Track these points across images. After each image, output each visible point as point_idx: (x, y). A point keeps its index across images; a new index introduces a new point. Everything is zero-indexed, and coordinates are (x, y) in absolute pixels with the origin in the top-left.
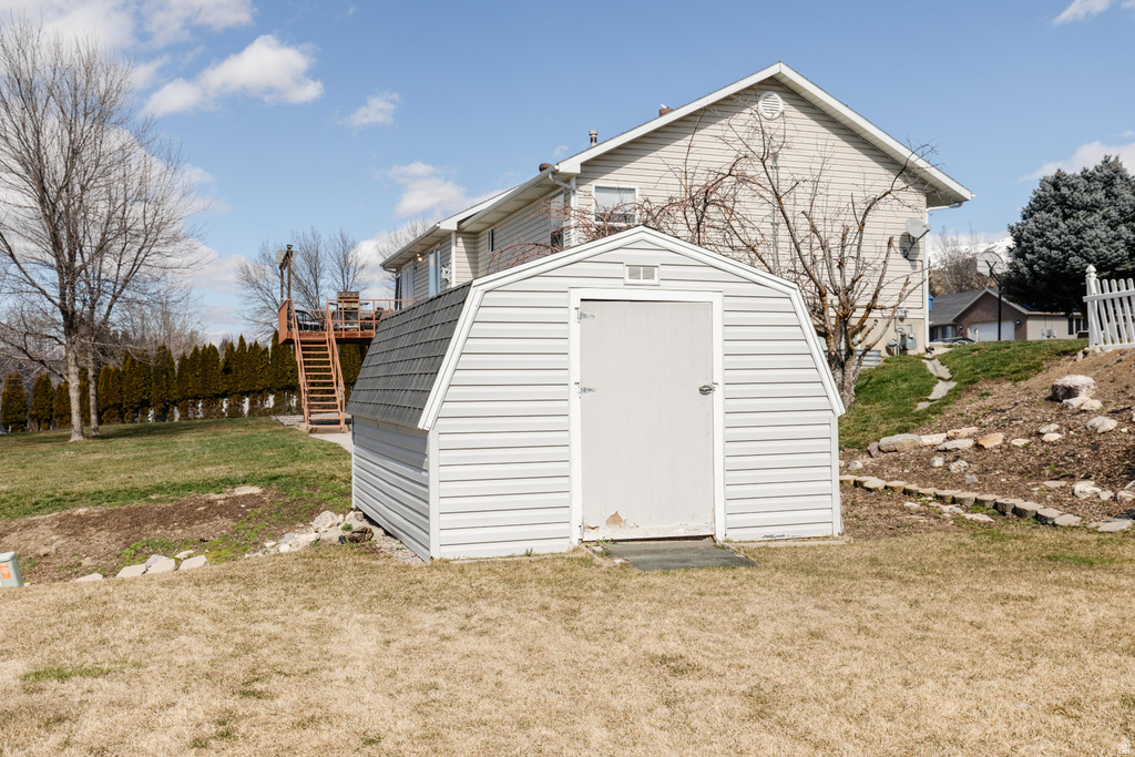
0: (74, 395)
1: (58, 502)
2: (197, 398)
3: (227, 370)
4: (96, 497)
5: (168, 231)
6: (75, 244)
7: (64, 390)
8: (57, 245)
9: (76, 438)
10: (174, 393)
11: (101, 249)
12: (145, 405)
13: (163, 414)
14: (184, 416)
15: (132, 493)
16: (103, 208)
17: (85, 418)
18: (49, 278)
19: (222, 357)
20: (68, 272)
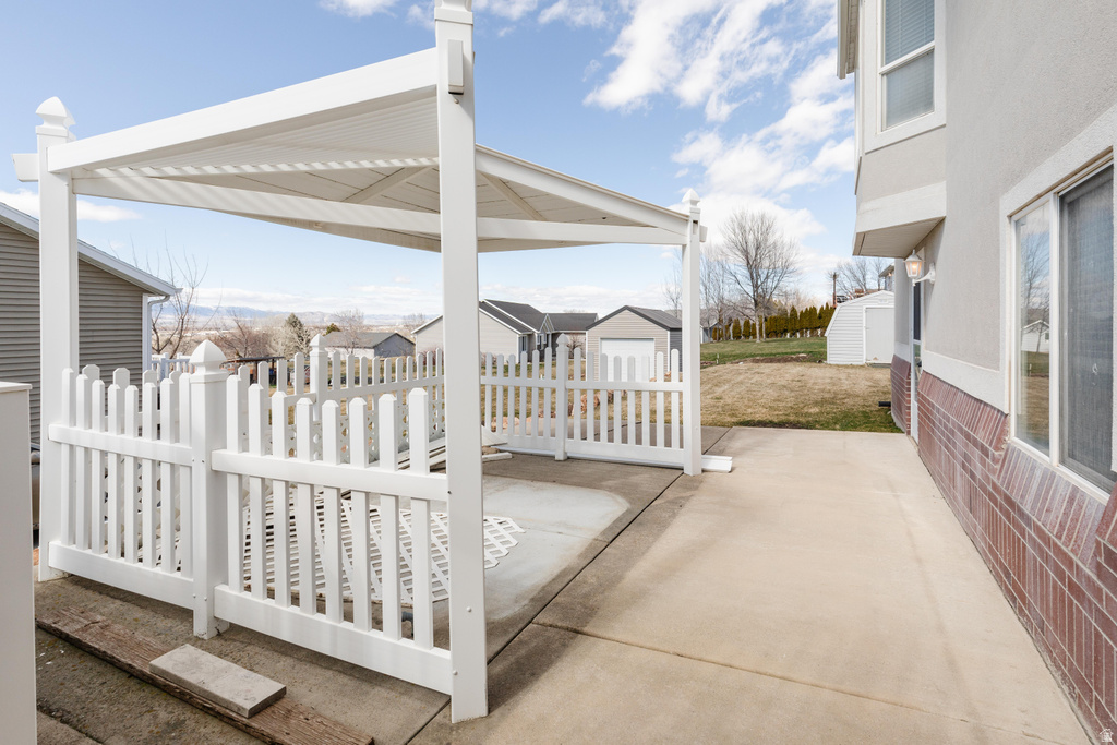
0: (758, 327)
1: (752, 356)
2: (807, 329)
3: (820, 317)
4: (762, 355)
5: (791, 268)
6: (758, 275)
7: (754, 325)
8: (752, 279)
9: (758, 341)
10: (798, 327)
11: (767, 277)
12: (786, 331)
13: (794, 334)
14: (802, 336)
15: (771, 354)
16: (767, 265)
17: (761, 335)
18: (750, 290)
19: (818, 312)
20: (756, 286)
